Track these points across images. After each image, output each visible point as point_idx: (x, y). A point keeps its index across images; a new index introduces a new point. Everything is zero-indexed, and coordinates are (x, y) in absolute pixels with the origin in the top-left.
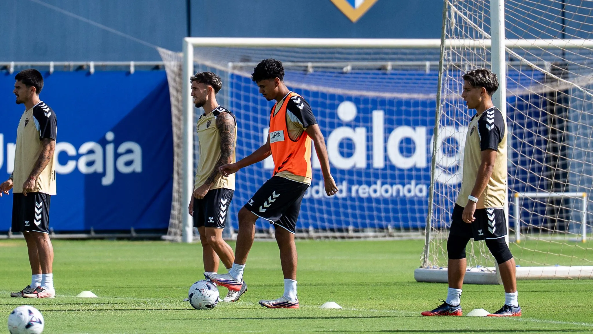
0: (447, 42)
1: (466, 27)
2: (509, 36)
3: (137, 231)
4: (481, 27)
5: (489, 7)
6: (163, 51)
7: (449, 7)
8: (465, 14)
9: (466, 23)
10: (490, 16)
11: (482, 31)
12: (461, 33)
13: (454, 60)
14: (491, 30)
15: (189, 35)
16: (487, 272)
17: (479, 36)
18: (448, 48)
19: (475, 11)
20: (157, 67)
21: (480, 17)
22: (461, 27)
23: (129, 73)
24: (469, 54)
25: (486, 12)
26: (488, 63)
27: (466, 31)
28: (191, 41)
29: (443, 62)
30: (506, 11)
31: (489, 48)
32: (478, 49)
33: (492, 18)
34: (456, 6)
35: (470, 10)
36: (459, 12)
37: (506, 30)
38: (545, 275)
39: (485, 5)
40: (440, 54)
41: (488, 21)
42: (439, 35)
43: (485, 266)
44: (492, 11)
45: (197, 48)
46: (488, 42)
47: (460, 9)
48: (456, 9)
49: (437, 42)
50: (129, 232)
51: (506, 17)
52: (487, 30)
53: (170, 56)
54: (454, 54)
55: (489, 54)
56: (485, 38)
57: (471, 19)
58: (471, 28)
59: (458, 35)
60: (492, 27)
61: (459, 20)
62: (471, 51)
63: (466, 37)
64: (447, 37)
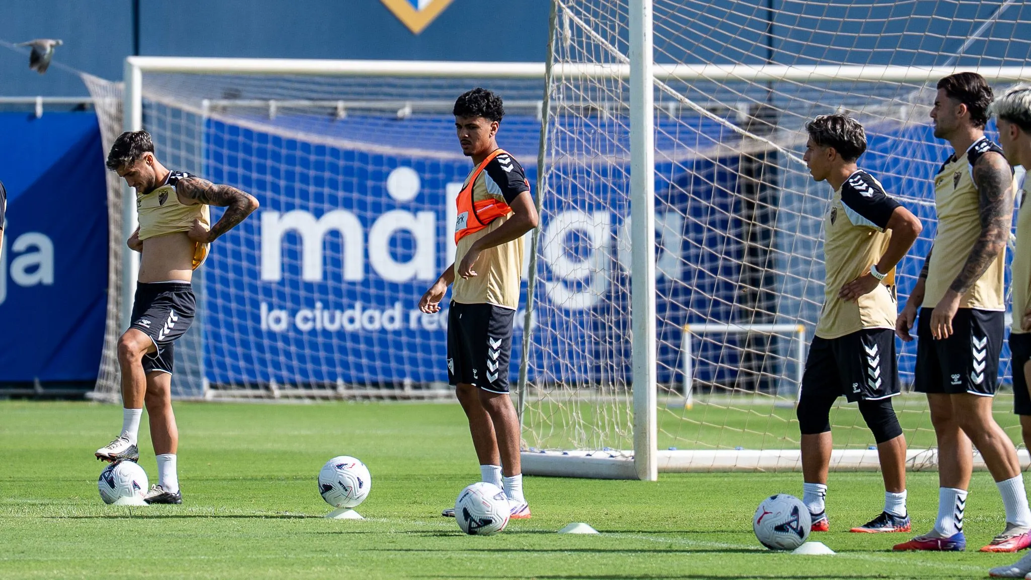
0: (558, 69)
1: (588, 45)
2: (659, 59)
3: (44, 384)
4: (613, 45)
5: (626, 11)
6: (90, 79)
7: (560, 10)
8: (587, 22)
9: (588, 38)
10: (627, 25)
11: (615, 51)
12: (580, 53)
13: (569, 98)
14: (630, 51)
15: (137, 53)
16: (620, 458)
17: (610, 59)
18: (559, 79)
19: (604, 18)
20: (81, 107)
21: (613, 28)
22: (580, 44)
23: (33, 116)
24: (594, 89)
25: (624, 19)
26: (625, 105)
27: (589, 51)
28: (138, 63)
29: (550, 103)
30: (655, 17)
31: (626, 80)
32: (608, 80)
33: (631, 29)
34: (571, 8)
35: (596, 15)
36: (576, 19)
37: (655, 50)
38: (719, 464)
39: (621, 8)
40: (545, 88)
41: (625, 33)
42: (543, 56)
43: (617, 448)
44: (631, 17)
45: (149, 75)
46: (622, 70)
47: (578, 13)
48: (572, 14)
49: (536, 69)
50: (30, 385)
51: (656, 28)
52: (624, 49)
53: (104, 88)
54: (568, 88)
55: (626, 90)
56: (621, 62)
57: (596, 30)
58: (597, 46)
59: (575, 56)
60: (631, 44)
61: (578, 32)
62: (598, 85)
63: (590, 61)
64: (556, 61)
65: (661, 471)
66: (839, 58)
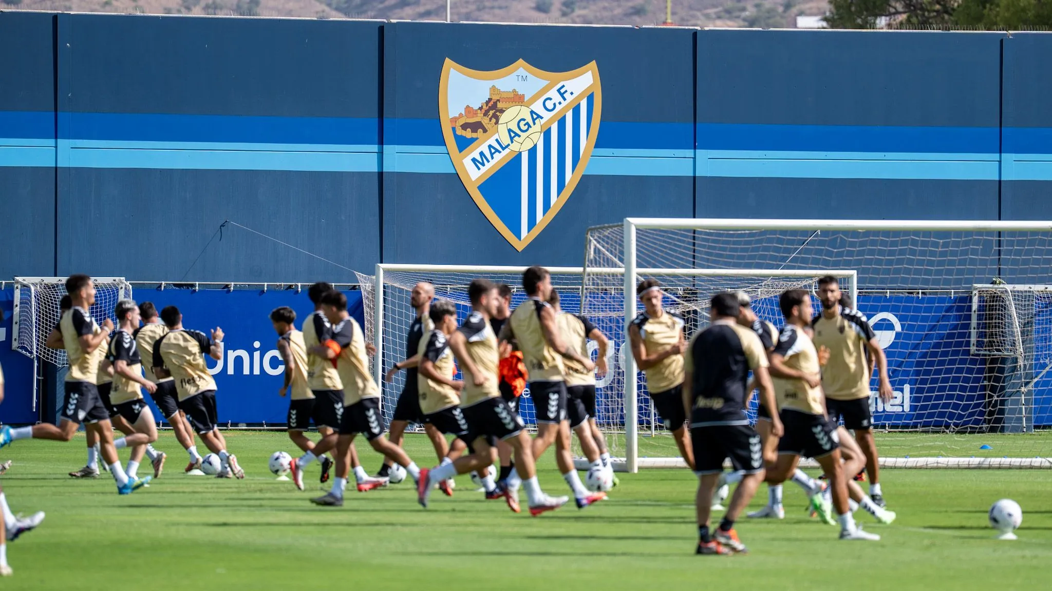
0: (589, 270)
1: (604, 258)
2: (639, 265)
4: (616, 257)
5: (623, 241)
6: (359, 275)
7: (590, 241)
8: (603, 247)
9: (604, 254)
10: (623, 248)
11: (616, 260)
12: (600, 263)
13: (593, 284)
14: (625, 261)
15: (382, 262)
16: (619, 462)
17: (615, 265)
18: (589, 275)
19: (612, 245)
20: (354, 287)
21: (615, 249)
22: (600, 257)
24: (606, 280)
25: (621, 245)
26: (622, 287)
27: (604, 260)
28: (383, 266)
29: (585, 287)
30: (637, 245)
31: (622, 275)
32: (613, 275)
33: (625, 250)
34: (596, 240)
35: (607, 243)
36: (598, 245)
37: (637, 261)
38: (668, 465)
39: (620, 240)
40: (582, 279)
41: (622, 253)
42: (582, 264)
43: (617, 456)
44: (625, 244)
45: (387, 272)
46: (622, 270)
47: (599, 242)
48: (595, 243)
49: (580, 269)
51: (637, 250)
52: (621, 260)
53: (365, 278)
54: (593, 279)
55: (622, 280)
56: (620, 267)
57: (608, 251)
58: (608, 259)
59: (596, 263)
60: (625, 258)
61: (597, 251)
62: (608, 277)
63: (604, 266)
64: (588, 266)
65: (639, 468)
66: (728, 265)
